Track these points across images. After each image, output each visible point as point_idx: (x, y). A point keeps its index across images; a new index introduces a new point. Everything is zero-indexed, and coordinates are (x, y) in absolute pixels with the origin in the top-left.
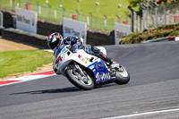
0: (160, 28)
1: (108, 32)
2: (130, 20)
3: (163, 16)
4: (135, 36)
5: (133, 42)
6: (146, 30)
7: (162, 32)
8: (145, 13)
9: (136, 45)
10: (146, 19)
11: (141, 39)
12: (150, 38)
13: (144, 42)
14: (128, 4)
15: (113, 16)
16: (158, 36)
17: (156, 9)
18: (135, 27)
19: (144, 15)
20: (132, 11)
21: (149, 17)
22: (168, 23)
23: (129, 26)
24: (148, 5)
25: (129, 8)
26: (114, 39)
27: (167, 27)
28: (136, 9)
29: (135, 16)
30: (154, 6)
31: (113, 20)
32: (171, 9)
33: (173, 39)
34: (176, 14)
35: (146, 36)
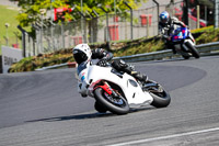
0: (58, 53)
2: (20, 42)
3: (61, 38)
4: (27, 62)
5: (25, 70)
6: (40, 55)
7: (60, 57)
8: (39, 34)
9: (29, 73)
10: (41, 41)
11: (35, 66)
12: (46, 64)
13: (39, 69)
14: (18, 23)
16: (55, 62)
17: (52, 29)
18: (27, 52)
19: (38, 37)
20: (23, 31)
21: (44, 40)
22: (67, 47)
23: (20, 50)
24: (42, 24)
25: (19, 27)
26: (1, 66)
27: (66, 51)
28: (28, 29)
29: (27, 38)
30: (50, 25)
32: (70, 29)
33: (74, 66)
34: (76, 36)
35: (40, 63)
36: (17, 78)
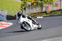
0: (32, 14)
1: (14, 16)
2: (21, 11)
3: (33, 10)
8: (27, 9)
10: (27, 11)
15: (16, 10)
17: (30, 7)
19: (26, 10)
21: (28, 10)
22: (34, 12)
25: (21, 7)
26: (16, 18)
27: (34, 14)
28: (24, 7)
29: (23, 10)
30: (30, 6)
33: (36, 18)
34: (37, 9)
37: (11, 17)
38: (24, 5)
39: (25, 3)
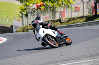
1: (9, 26)
2: (21, 19)
4: (24, 28)
5: (23, 31)
6: (30, 25)
8: (29, 15)
9: (25, 33)
10: (30, 18)
11: (28, 30)
13: (29, 31)
14: (20, 11)
15: (12, 17)
17: (35, 13)
18: (24, 23)
20: (22, 14)
21: (32, 18)
23: (21, 22)
24: (31, 11)
25: (21, 12)
26: (13, 30)
28: (25, 13)
29: (24, 17)
30: (34, 11)
31: (12, 19)
32: (44, 13)
34: (46, 16)
35: (30, 28)
36: (19, 35)
37: (5, 29)
38: (25, 9)
39: (27, 6)
